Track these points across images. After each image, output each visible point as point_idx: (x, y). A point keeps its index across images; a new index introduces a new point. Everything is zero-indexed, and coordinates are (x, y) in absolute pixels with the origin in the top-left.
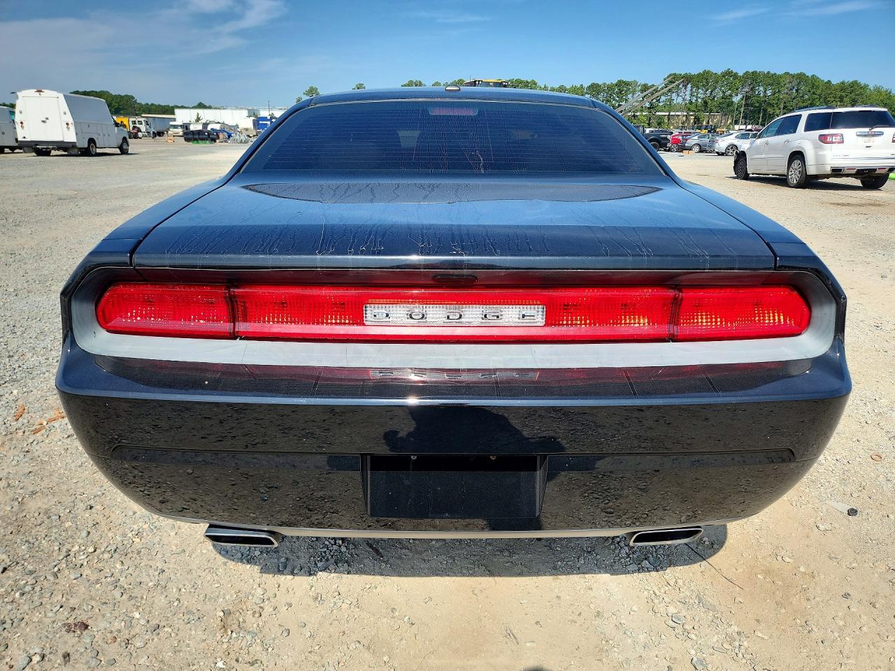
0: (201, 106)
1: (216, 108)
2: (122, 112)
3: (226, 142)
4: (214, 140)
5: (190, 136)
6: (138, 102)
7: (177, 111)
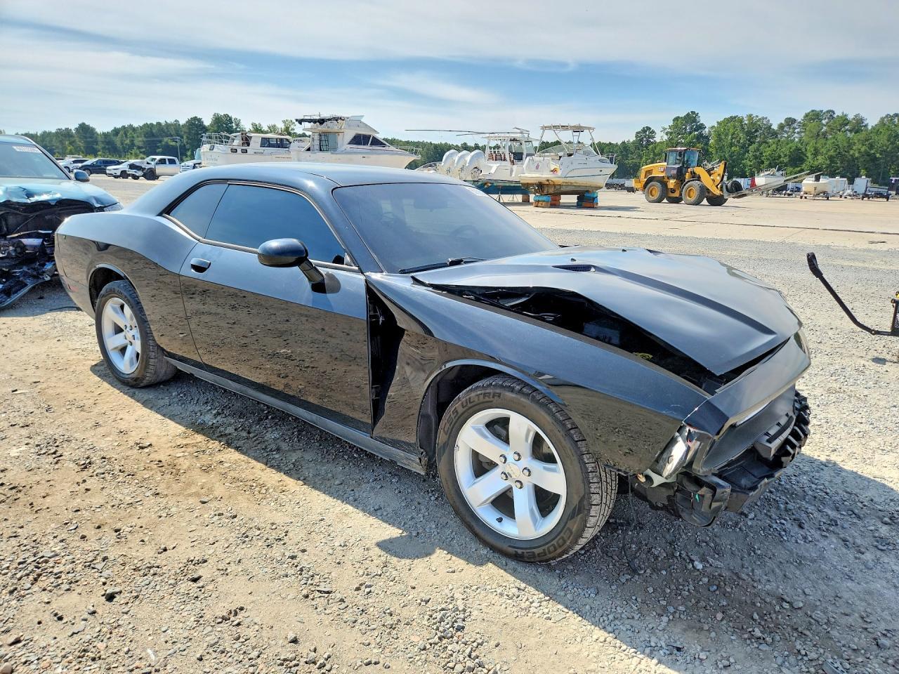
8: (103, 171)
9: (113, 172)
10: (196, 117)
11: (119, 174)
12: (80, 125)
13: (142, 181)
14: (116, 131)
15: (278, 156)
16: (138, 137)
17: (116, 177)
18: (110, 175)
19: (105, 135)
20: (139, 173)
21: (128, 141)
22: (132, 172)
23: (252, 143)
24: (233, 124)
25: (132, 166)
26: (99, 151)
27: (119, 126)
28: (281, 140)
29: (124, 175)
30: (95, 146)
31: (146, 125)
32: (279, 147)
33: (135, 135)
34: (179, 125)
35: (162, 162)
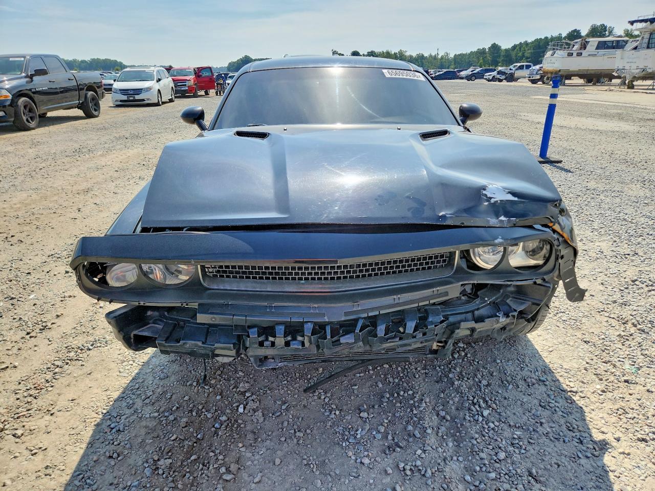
8: (482, 77)
9: (487, 77)
10: (576, 29)
11: (491, 78)
12: (492, 45)
13: (505, 83)
14: (514, 47)
15: (609, 56)
16: (528, 50)
17: (489, 81)
18: (485, 79)
19: (506, 50)
20: (503, 77)
21: (520, 54)
22: (498, 76)
23: (588, 47)
24: (607, 32)
25: (499, 73)
26: (500, 63)
27: (517, 43)
28: (618, 41)
29: (494, 79)
30: (497, 59)
31: (537, 40)
32: (614, 48)
33: (526, 49)
34: (562, 37)
35: (521, 68)
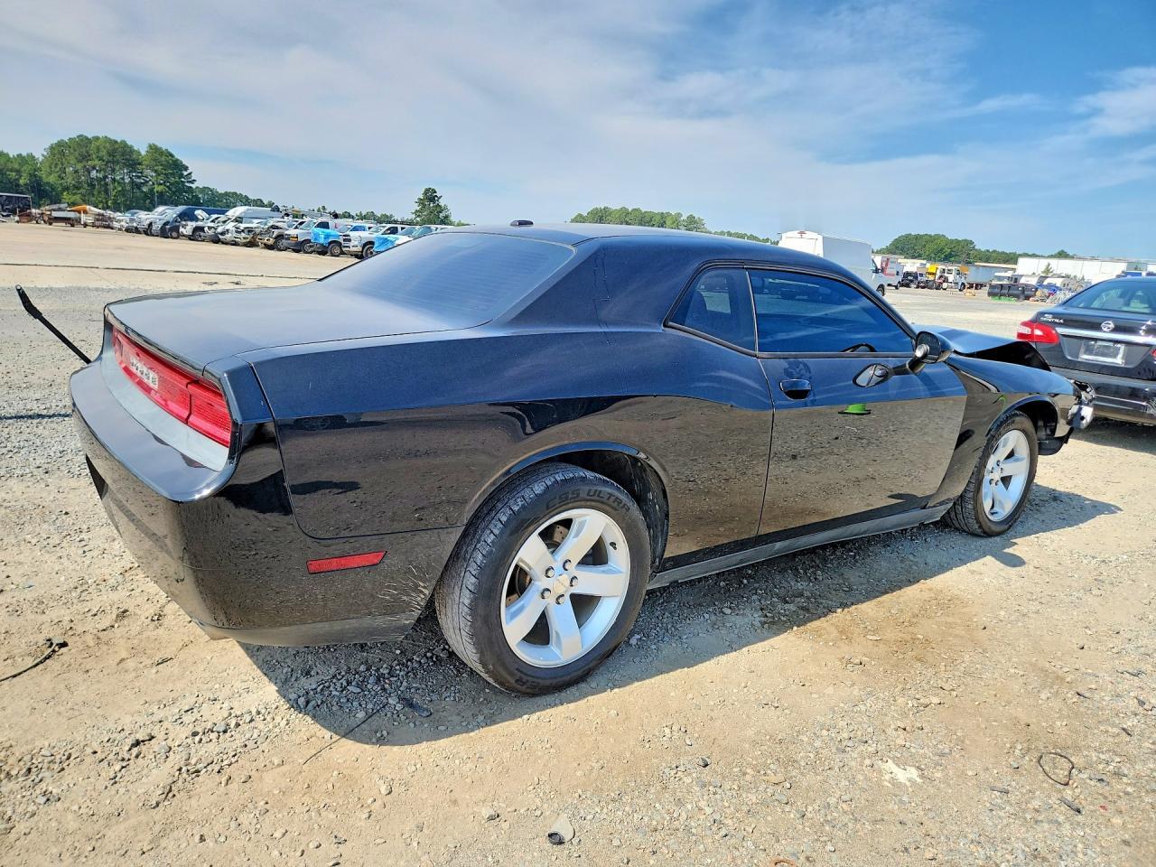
0: (1062, 255)
1: (1080, 258)
2: (953, 259)
3: (1042, 300)
4: (1027, 298)
5: (997, 291)
6: (976, 248)
7: (1021, 260)
